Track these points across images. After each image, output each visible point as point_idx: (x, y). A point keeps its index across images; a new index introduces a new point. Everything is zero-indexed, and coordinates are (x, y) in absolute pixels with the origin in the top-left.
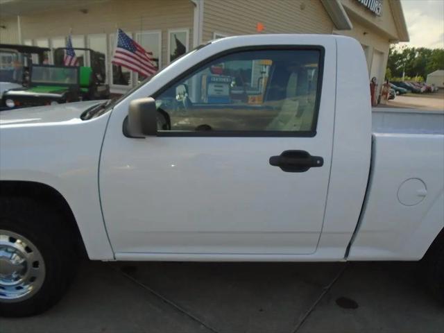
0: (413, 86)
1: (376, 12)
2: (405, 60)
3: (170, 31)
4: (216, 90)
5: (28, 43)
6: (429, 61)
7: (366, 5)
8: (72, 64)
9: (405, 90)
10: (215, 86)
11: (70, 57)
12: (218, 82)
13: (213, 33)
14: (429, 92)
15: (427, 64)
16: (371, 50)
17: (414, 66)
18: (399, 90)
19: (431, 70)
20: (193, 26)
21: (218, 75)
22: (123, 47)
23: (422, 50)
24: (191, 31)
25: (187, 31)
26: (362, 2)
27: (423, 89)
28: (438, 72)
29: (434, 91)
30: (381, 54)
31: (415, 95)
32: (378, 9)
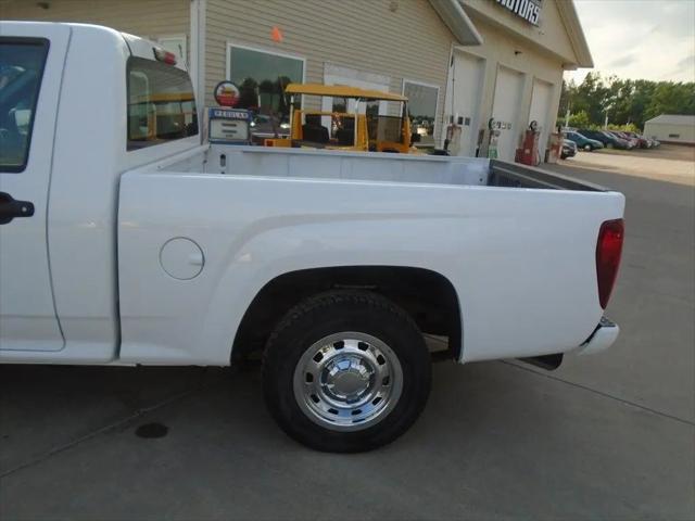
0: (616, 138)
1: (531, 19)
2: (614, 97)
4: (225, 131)
6: (649, 102)
7: (511, 8)
9: (600, 143)
10: (224, 125)
12: (228, 119)
13: (225, 43)
14: (642, 147)
15: (646, 106)
16: (529, 78)
17: (627, 108)
18: (590, 144)
19: (653, 115)
20: (189, 30)
21: (229, 108)
23: (640, 84)
24: (188, 38)
25: (184, 39)
26: (503, 3)
27: (631, 144)
28: (662, 118)
29: (652, 147)
30: (550, 85)
31: (618, 151)
32: (534, 15)
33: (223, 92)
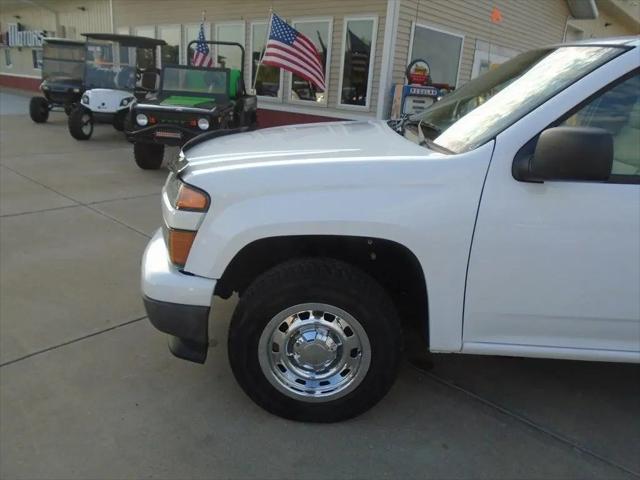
3: (346, 19)
4: (414, 108)
5: (124, 32)
8: (205, 65)
10: (414, 101)
11: (201, 55)
12: (420, 96)
13: (410, 22)
20: (385, 11)
21: (419, 85)
22: (277, 39)
24: (382, 18)
25: (375, 19)
33: (416, 70)
